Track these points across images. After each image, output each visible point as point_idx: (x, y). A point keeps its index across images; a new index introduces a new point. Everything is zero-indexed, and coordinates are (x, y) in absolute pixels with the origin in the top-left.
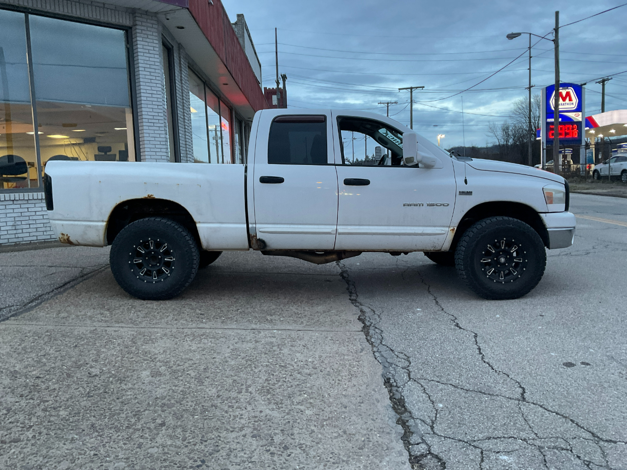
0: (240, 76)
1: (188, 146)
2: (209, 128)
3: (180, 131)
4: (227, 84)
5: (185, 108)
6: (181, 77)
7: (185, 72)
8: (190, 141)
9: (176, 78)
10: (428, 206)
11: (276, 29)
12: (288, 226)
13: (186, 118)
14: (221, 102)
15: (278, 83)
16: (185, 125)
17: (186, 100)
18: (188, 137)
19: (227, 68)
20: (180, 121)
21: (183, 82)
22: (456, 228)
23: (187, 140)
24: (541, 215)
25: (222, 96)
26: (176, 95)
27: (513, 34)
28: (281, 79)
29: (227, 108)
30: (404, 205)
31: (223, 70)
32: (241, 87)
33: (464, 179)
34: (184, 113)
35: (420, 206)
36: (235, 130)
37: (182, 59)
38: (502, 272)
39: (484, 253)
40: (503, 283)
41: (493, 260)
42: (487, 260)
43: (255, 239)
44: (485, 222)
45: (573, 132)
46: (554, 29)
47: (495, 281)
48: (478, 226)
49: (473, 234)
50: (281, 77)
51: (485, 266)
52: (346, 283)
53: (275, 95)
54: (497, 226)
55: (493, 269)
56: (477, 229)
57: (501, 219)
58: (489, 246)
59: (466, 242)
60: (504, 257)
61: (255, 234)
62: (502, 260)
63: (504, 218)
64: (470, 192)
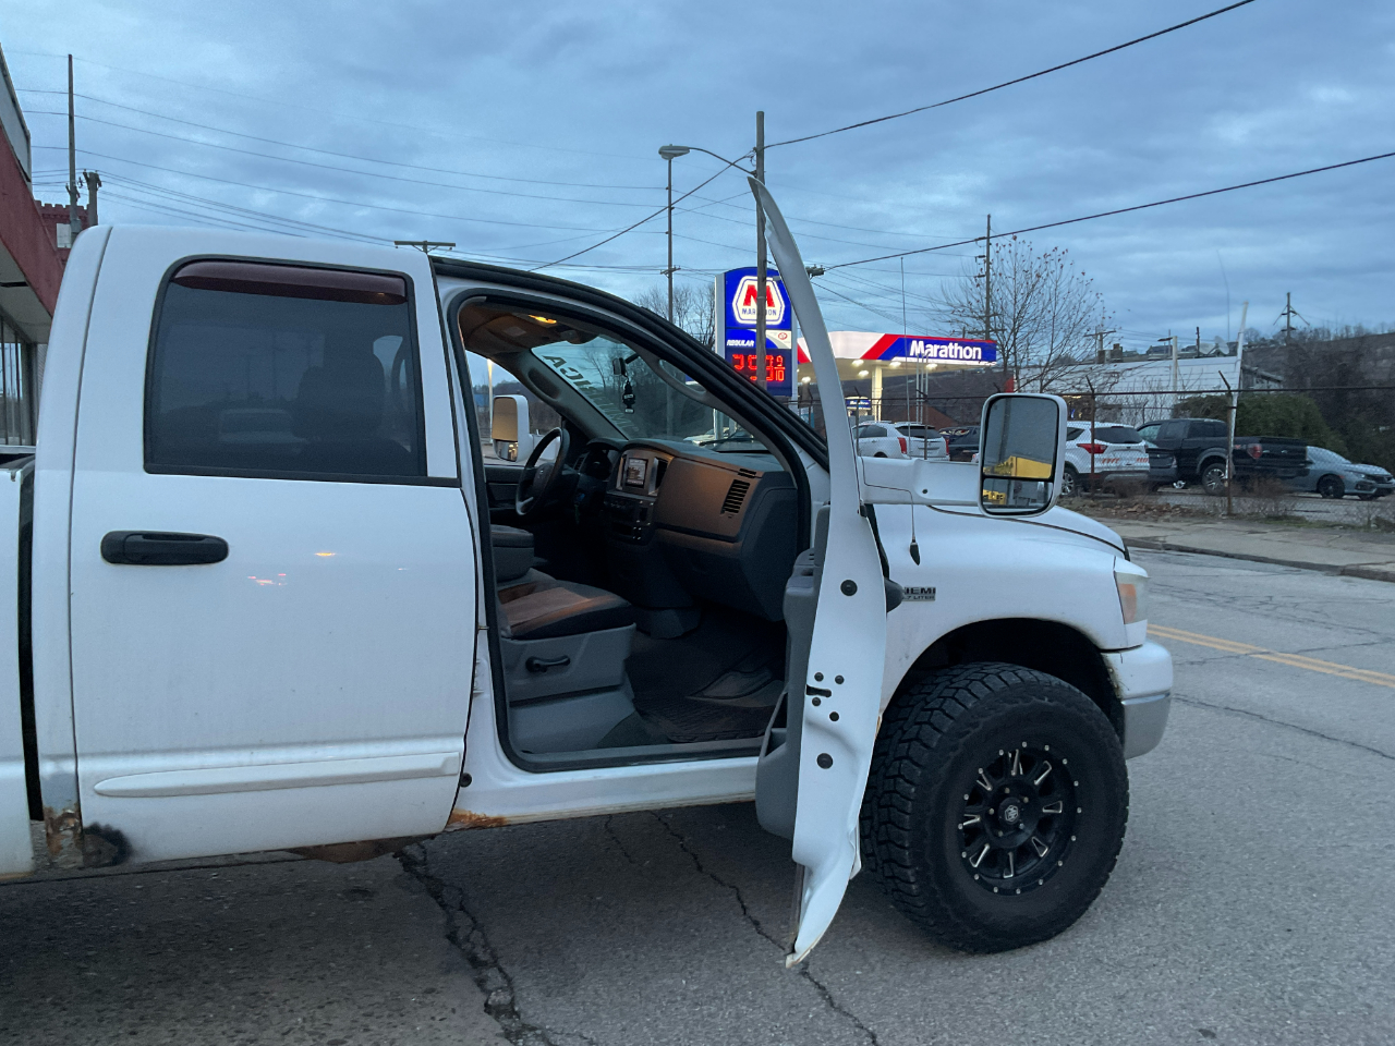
11: (70, 57)
12: (244, 757)
15: (74, 194)
24: (1111, 657)
27: (671, 148)
28: (85, 185)
33: (909, 542)
38: (1010, 854)
39: (966, 797)
40: (1018, 892)
41: (985, 816)
42: (968, 819)
43: (72, 829)
44: (969, 691)
45: (775, 371)
46: (755, 149)
47: (996, 890)
48: (949, 705)
49: (939, 736)
50: (83, 178)
51: (968, 843)
52: (432, 900)
53: (65, 223)
54: (1008, 706)
55: (987, 848)
56: (948, 715)
57: (1015, 679)
58: (981, 771)
59: (918, 765)
60: (1016, 804)
61: (74, 807)
62: (1012, 813)
63: (1020, 673)
64: (929, 589)
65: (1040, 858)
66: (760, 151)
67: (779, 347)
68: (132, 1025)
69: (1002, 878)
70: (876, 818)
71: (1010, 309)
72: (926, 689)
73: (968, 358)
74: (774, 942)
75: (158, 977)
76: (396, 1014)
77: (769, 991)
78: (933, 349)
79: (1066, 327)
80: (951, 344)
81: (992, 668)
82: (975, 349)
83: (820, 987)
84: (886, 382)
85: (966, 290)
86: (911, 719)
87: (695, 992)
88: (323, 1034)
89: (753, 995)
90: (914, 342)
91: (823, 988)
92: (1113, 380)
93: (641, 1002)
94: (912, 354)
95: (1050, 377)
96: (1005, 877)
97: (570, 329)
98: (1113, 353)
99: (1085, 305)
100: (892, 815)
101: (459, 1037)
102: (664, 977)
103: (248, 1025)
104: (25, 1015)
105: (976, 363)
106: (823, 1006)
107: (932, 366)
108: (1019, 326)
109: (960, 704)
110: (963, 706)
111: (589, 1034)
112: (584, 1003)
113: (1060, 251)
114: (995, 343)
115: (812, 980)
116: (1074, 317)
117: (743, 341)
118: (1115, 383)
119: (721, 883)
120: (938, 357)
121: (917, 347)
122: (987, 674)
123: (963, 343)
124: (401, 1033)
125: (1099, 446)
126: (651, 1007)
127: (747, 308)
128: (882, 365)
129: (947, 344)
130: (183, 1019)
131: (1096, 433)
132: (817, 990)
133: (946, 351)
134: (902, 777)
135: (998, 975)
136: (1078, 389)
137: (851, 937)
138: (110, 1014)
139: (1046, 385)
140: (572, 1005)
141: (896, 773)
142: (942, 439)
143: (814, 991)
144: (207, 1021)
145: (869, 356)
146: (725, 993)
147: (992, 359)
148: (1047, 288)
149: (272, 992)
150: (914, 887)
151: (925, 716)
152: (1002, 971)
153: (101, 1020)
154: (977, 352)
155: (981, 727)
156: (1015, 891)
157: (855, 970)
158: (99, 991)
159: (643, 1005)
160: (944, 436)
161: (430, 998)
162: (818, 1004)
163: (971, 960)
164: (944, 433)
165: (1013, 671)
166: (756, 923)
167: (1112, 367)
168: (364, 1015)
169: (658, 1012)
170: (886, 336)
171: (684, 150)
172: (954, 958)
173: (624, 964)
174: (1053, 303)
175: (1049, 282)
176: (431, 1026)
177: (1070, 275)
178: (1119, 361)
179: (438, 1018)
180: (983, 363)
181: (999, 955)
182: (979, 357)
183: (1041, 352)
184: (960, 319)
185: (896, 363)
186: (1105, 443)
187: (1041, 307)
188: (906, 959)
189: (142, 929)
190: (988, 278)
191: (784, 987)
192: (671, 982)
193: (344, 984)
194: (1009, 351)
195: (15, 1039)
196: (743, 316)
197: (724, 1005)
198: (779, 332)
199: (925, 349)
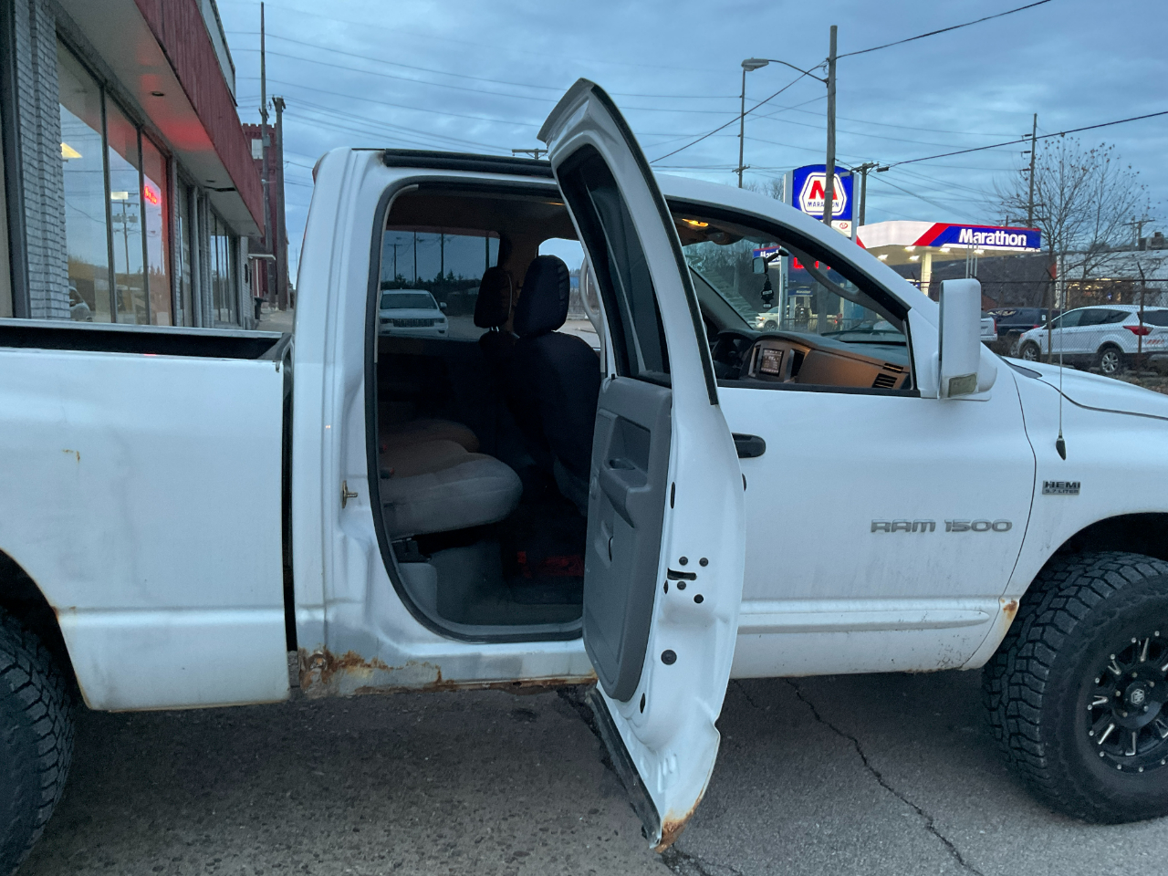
0: (195, 79)
1: (50, 244)
2: (113, 197)
3: (27, 203)
4: (162, 95)
5: (44, 141)
6: (35, 55)
7: (48, 48)
8: (57, 230)
9: (19, 55)
10: (948, 530)
11: (262, 4)
13: (46, 167)
14: (143, 137)
15: (265, 115)
16: (42, 187)
17: (49, 119)
18: (53, 220)
19: (165, 51)
20: (29, 174)
21: (40, 70)
22: (1018, 601)
23: (50, 227)
25: (147, 123)
26: (17, 103)
27: (754, 61)
28: (274, 107)
29: (158, 154)
30: (874, 528)
31: (152, 55)
32: (196, 105)
33: (1056, 438)
34: (40, 152)
35: (923, 530)
36: (176, 205)
37: (38, 9)
38: (1134, 734)
39: (1097, 681)
40: (1141, 770)
41: (1113, 698)
42: (1097, 699)
43: (320, 667)
44: (1106, 581)
46: (828, 59)
47: (1119, 767)
48: (1086, 594)
49: (1076, 623)
50: (272, 102)
51: (1095, 720)
52: (586, 726)
53: (258, 138)
54: (1145, 597)
55: (1111, 727)
56: (1083, 603)
57: (1151, 572)
58: (1113, 657)
59: (1054, 650)
60: (1143, 688)
61: (322, 649)
62: (1138, 696)
63: (1155, 565)
64: (1074, 484)
65: (1162, 739)
66: (832, 62)
68: (355, 823)
69: (1124, 755)
70: (1006, 692)
71: (1057, 200)
72: (1059, 576)
73: (1015, 244)
74: (896, 794)
75: (370, 780)
76: (569, 831)
77: (899, 842)
78: (981, 236)
79: (1111, 217)
80: (998, 232)
81: (1126, 559)
82: (1020, 237)
83: (947, 843)
84: (934, 265)
85: (1017, 184)
86: (1044, 604)
87: (830, 836)
88: (510, 845)
89: (884, 844)
90: (963, 231)
91: (951, 845)
92: (1154, 266)
93: (781, 841)
94: (961, 241)
95: (1093, 262)
96: (1127, 754)
97: (719, 231)
98: (1153, 242)
99: (1131, 196)
100: (1023, 693)
101: (623, 858)
102: (797, 820)
103: (446, 831)
104: (270, 806)
105: (1022, 249)
106: (952, 862)
107: (979, 251)
108: (1066, 216)
109: (1097, 593)
110: (1099, 594)
111: (738, 868)
112: (729, 837)
113: (1106, 147)
114: (1039, 230)
115: (938, 835)
116: (1119, 207)
118: (1155, 269)
119: (839, 732)
120: (986, 244)
121: (965, 235)
122: (1123, 565)
123: (1009, 231)
124: (574, 850)
125: (1145, 328)
126: (790, 847)
127: (812, 201)
128: (931, 251)
129: (994, 232)
130: (394, 820)
131: (1141, 316)
132: (944, 846)
133: (993, 238)
134: (1036, 658)
135: (1121, 848)
136: (1120, 274)
137: (970, 796)
138: (336, 811)
139: (1089, 270)
140: (719, 838)
141: (1030, 654)
142: (991, 319)
143: (942, 846)
144: (414, 825)
145: (922, 242)
146: (858, 840)
147: (1037, 246)
148: (1093, 182)
149: (464, 801)
150: (1042, 760)
151: (1058, 603)
152: (1125, 843)
153: (330, 816)
154: (1022, 240)
155: (1116, 617)
156: (1138, 769)
157: (978, 828)
158: (327, 789)
159: (783, 844)
160: (992, 316)
161: (594, 819)
162: (947, 860)
163: (1091, 829)
164: (991, 313)
165: (1149, 564)
166: (878, 775)
167: (1155, 254)
168: (541, 829)
169: (798, 852)
170: (937, 224)
171: (764, 63)
172: (1073, 825)
173: (761, 802)
174: (1099, 195)
175: (1096, 176)
176: (598, 845)
177: (1116, 169)
178: (1160, 249)
179: (604, 838)
180: (1029, 250)
181: (1119, 827)
182: (1025, 244)
183: (1083, 240)
184: (1010, 210)
185: (946, 249)
186: (1150, 326)
187: (1087, 198)
188: (1026, 822)
189: (356, 735)
190: (1032, 172)
191: (913, 839)
192: (805, 824)
193: (522, 799)
194: (1055, 239)
195: (265, 827)
196: (809, 208)
197: (859, 853)
198: (840, 222)
199: (974, 236)
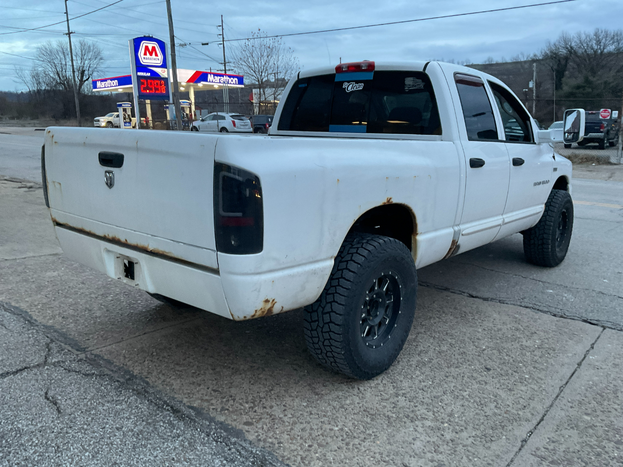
10: (542, 184)
35: (539, 184)
45: (161, 88)
67: (162, 76)
73: (232, 83)
78: (218, 78)
80: (225, 76)
82: (235, 79)
94: (209, 81)
107: (217, 86)
117: (145, 73)
120: (220, 82)
121: (210, 78)
123: (230, 76)
127: (145, 57)
128: (194, 86)
133: (223, 80)
145: (190, 80)
147: (242, 84)
170: (197, 72)
180: (239, 86)
182: (237, 83)
185: (201, 85)
196: (144, 61)
198: (161, 69)
199: (214, 78)
